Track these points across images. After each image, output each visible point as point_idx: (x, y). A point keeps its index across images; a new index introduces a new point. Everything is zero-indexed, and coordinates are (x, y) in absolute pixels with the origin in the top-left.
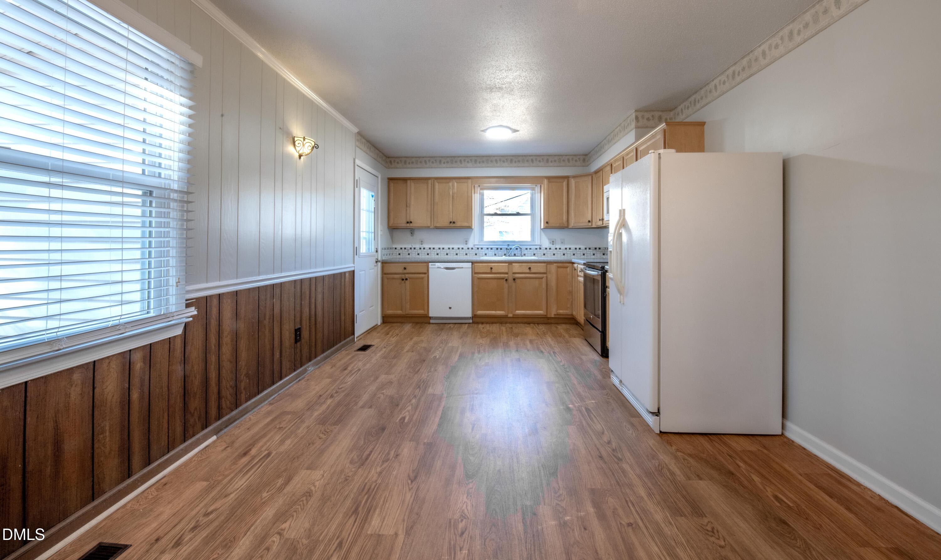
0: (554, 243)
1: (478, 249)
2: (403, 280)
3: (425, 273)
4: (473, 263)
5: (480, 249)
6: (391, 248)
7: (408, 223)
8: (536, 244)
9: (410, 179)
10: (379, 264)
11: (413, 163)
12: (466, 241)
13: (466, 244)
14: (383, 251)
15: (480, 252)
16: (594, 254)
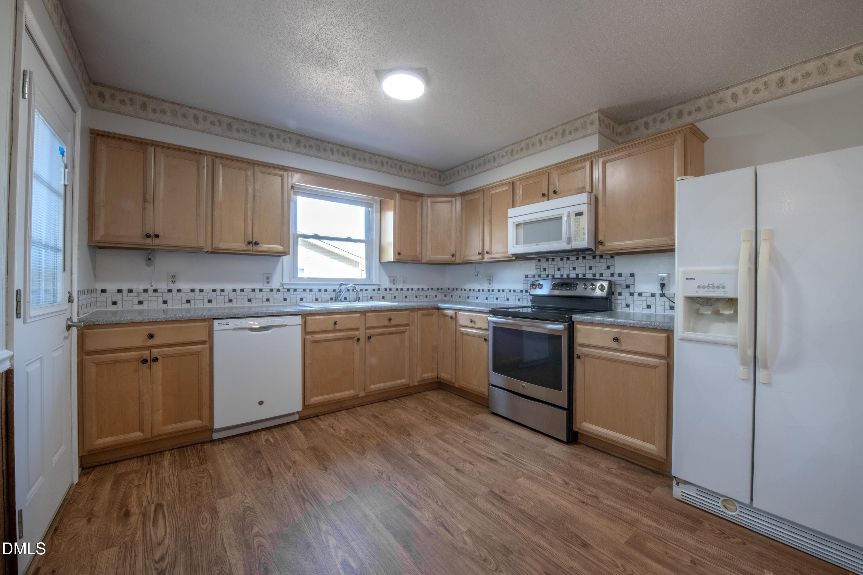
0: (395, 282)
1: (289, 290)
2: (145, 361)
3: (202, 343)
4: (304, 315)
5: (292, 291)
6: (92, 291)
7: (148, 236)
8: (374, 283)
9: (156, 144)
10: (75, 330)
11: (163, 112)
12: (268, 278)
13: (268, 282)
14: (80, 297)
15: (292, 296)
16: (436, 296)
